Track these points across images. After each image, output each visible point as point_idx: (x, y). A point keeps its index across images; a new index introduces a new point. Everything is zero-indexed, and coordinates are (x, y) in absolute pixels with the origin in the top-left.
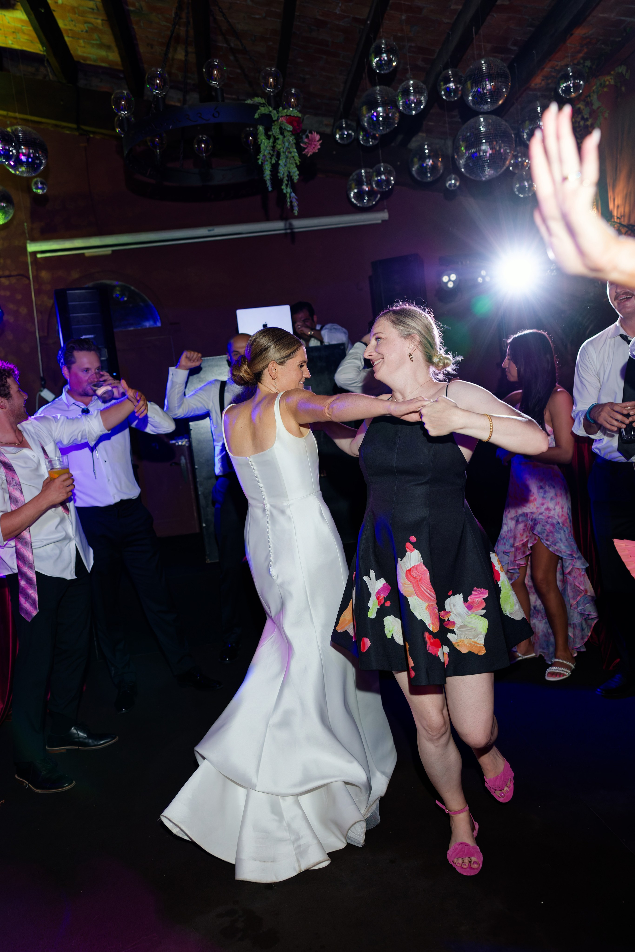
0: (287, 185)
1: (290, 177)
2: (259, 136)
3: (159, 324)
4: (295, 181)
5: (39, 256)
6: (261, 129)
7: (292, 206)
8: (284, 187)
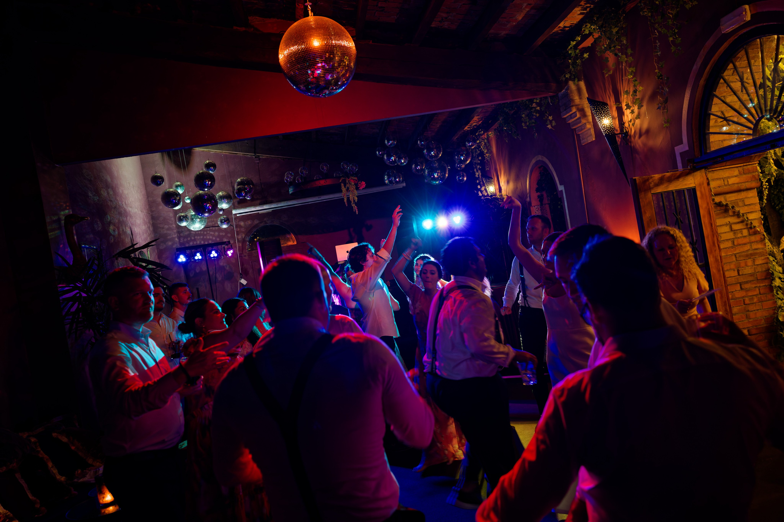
0: (353, 203)
1: (354, 201)
2: (342, 187)
3: (295, 243)
4: (356, 202)
5: (238, 215)
6: (342, 184)
7: (355, 211)
8: (352, 204)
